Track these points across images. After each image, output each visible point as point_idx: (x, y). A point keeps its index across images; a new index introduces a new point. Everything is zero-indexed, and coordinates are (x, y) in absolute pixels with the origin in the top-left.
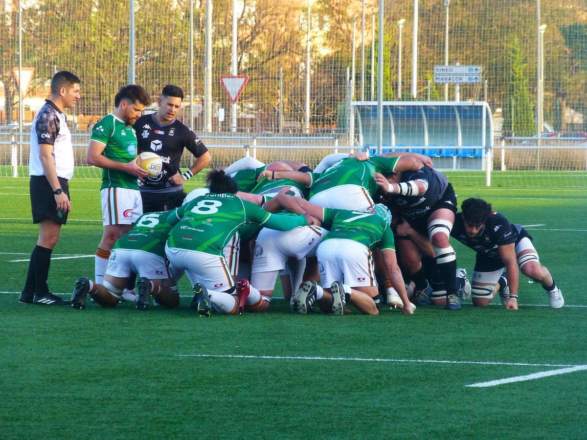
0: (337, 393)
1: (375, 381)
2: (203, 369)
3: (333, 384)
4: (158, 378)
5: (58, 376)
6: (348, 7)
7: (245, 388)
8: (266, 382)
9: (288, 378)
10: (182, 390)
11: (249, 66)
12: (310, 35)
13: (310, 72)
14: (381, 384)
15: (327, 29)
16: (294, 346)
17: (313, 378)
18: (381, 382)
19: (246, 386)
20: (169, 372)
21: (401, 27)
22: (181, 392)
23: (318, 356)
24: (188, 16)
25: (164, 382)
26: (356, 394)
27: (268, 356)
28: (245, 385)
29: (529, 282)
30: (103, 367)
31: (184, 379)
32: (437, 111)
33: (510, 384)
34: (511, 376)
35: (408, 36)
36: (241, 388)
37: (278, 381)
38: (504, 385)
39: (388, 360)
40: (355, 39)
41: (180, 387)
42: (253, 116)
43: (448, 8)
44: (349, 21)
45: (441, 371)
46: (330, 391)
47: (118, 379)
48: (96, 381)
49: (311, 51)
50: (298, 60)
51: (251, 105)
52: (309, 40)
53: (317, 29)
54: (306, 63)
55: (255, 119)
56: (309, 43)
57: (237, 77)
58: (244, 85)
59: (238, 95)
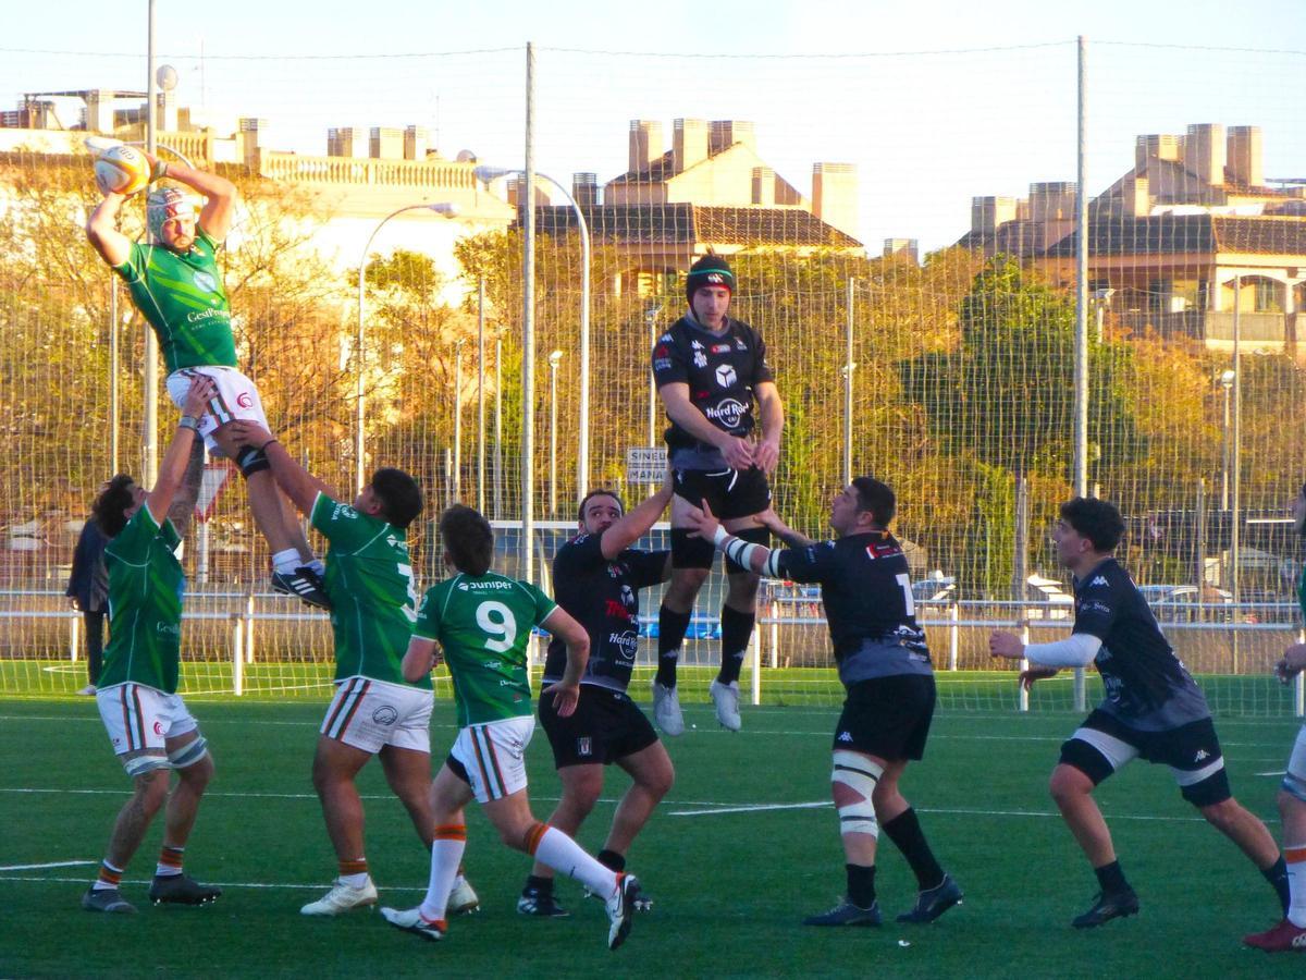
6: (444, 325)
12: (364, 382)
13: (364, 457)
15: (398, 369)
21: (555, 366)
24: (105, 339)
35: (570, 384)
40: (459, 390)
42: (241, 548)
43: (654, 327)
44: (445, 352)
49: (368, 415)
50: (338, 430)
51: (238, 526)
52: (361, 393)
53: (379, 372)
54: (355, 439)
55: (244, 553)
56: (362, 400)
57: (211, 467)
58: (224, 484)
59: (211, 504)
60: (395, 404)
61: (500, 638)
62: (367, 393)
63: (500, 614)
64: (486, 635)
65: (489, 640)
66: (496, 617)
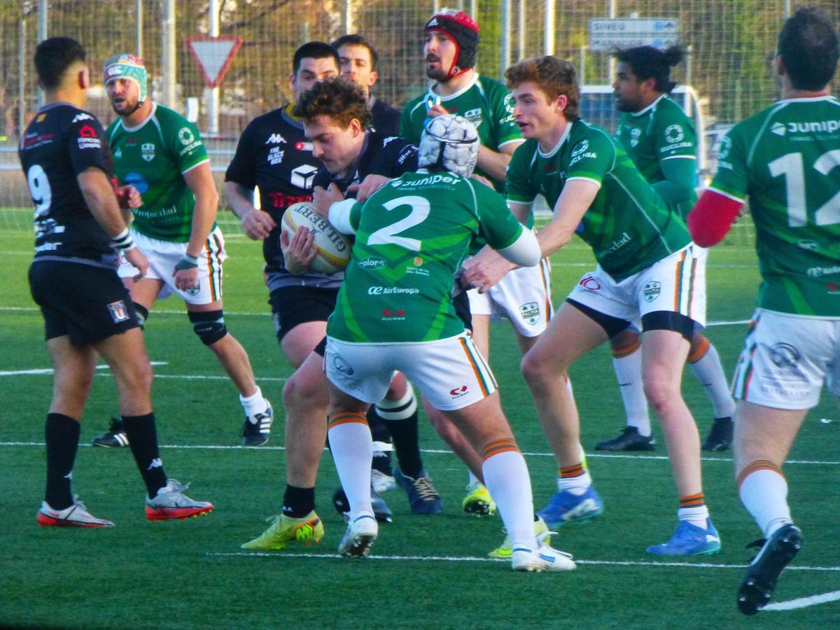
0: (520, 621)
1: (584, 599)
2: (265, 579)
3: (508, 606)
4: (188, 594)
5: (5, 590)
7: (350, 612)
8: (387, 603)
9: (426, 594)
10: (237, 615)
11: (238, 19)
14: (595, 605)
16: (421, 538)
17: (470, 594)
18: (596, 600)
19: (350, 609)
20: (205, 584)
22: (236, 619)
23: (470, 554)
25: (200, 601)
26: (556, 622)
27: (379, 554)
28: (350, 606)
29: (824, 421)
30: (82, 575)
31: (235, 597)
32: (597, 104)
33: (829, 604)
34: (829, 590)
36: (344, 611)
37: (407, 599)
38: (820, 605)
39: (598, 562)
41: (233, 611)
45: (700, 582)
46: (506, 618)
47: (115, 596)
48: (77, 599)
51: (240, 92)
57: (219, 39)
58: (231, 54)
59: (220, 73)
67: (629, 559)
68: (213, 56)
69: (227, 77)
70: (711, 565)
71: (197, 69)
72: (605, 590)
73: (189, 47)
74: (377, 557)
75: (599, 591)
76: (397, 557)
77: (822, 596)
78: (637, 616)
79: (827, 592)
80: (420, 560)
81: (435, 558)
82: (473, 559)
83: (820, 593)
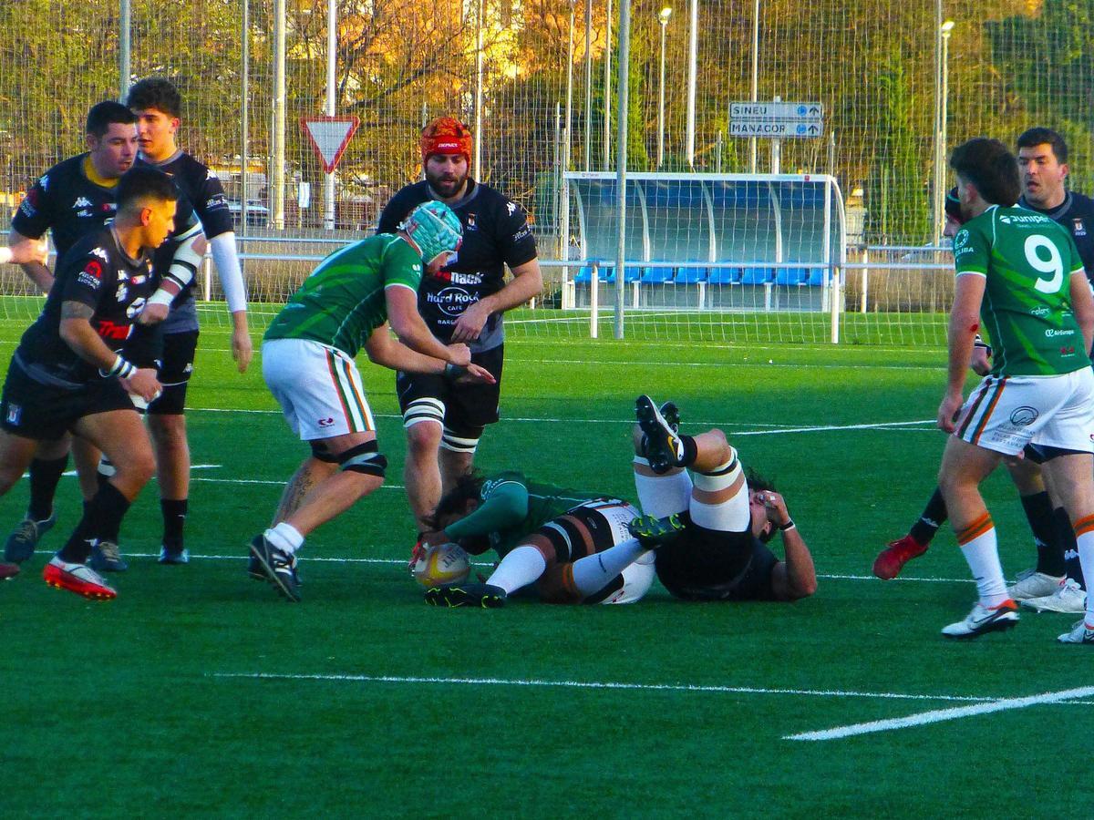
0: (528, 750)
1: (605, 726)
2: (261, 703)
3: (520, 733)
4: (172, 719)
7: (345, 740)
8: (389, 728)
9: (433, 719)
10: (219, 743)
11: (361, 97)
12: (483, 36)
13: (482, 113)
14: (614, 732)
15: (517, 26)
16: (444, 658)
17: (482, 720)
18: (616, 728)
19: (346, 736)
20: (194, 708)
21: (665, 23)
22: (217, 747)
23: (492, 676)
25: (183, 726)
26: (567, 751)
27: (393, 676)
28: (347, 733)
30: (61, 697)
31: (223, 722)
32: (732, 192)
34: (873, 719)
35: (679, 42)
36: (338, 738)
37: (411, 726)
38: (859, 736)
39: (630, 686)
40: (571, 47)
41: (216, 738)
42: (367, 199)
44: (560, 10)
45: (735, 708)
46: (514, 747)
47: (91, 721)
48: (47, 724)
49: (486, 70)
50: (458, 86)
51: (364, 177)
52: (480, 48)
53: (497, 26)
54: (474, 93)
55: (370, 204)
56: (481, 54)
57: (336, 119)
58: (349, 136)
59: (337, 156)
60: (511, 58)
61: (1049, 276)
62: (485, 48)
63: (1050, 253)
64: (1035, 274)
65: (1040, 280)
66: (1044, 254)
67: (663, 682)
68: (329, 137)
69: (345, 161)
70: (750, 690)
71: (313, 151)
72: (629, 716)
73: (305, 126)
74: (391, 679)
75: (622, 717)
76: (413, 680)
77: (864, 725)
78: (657, 745)
79: (870, 721)
80: (437, 682)
81: (453, 680)
82: (494, 681)
83: (862, 721)
